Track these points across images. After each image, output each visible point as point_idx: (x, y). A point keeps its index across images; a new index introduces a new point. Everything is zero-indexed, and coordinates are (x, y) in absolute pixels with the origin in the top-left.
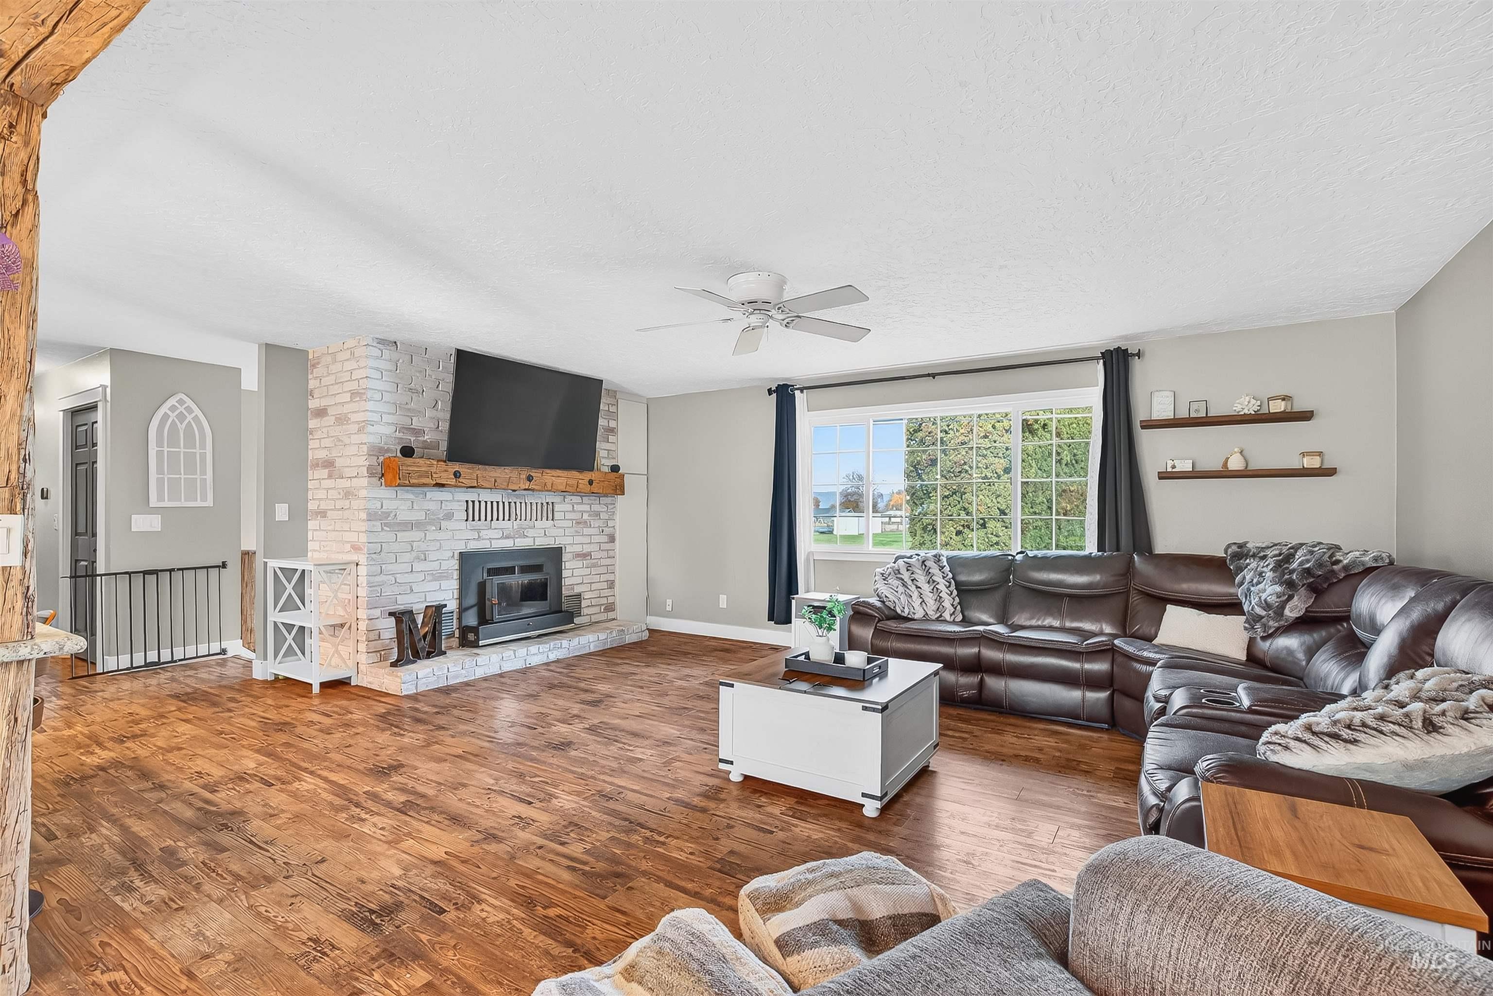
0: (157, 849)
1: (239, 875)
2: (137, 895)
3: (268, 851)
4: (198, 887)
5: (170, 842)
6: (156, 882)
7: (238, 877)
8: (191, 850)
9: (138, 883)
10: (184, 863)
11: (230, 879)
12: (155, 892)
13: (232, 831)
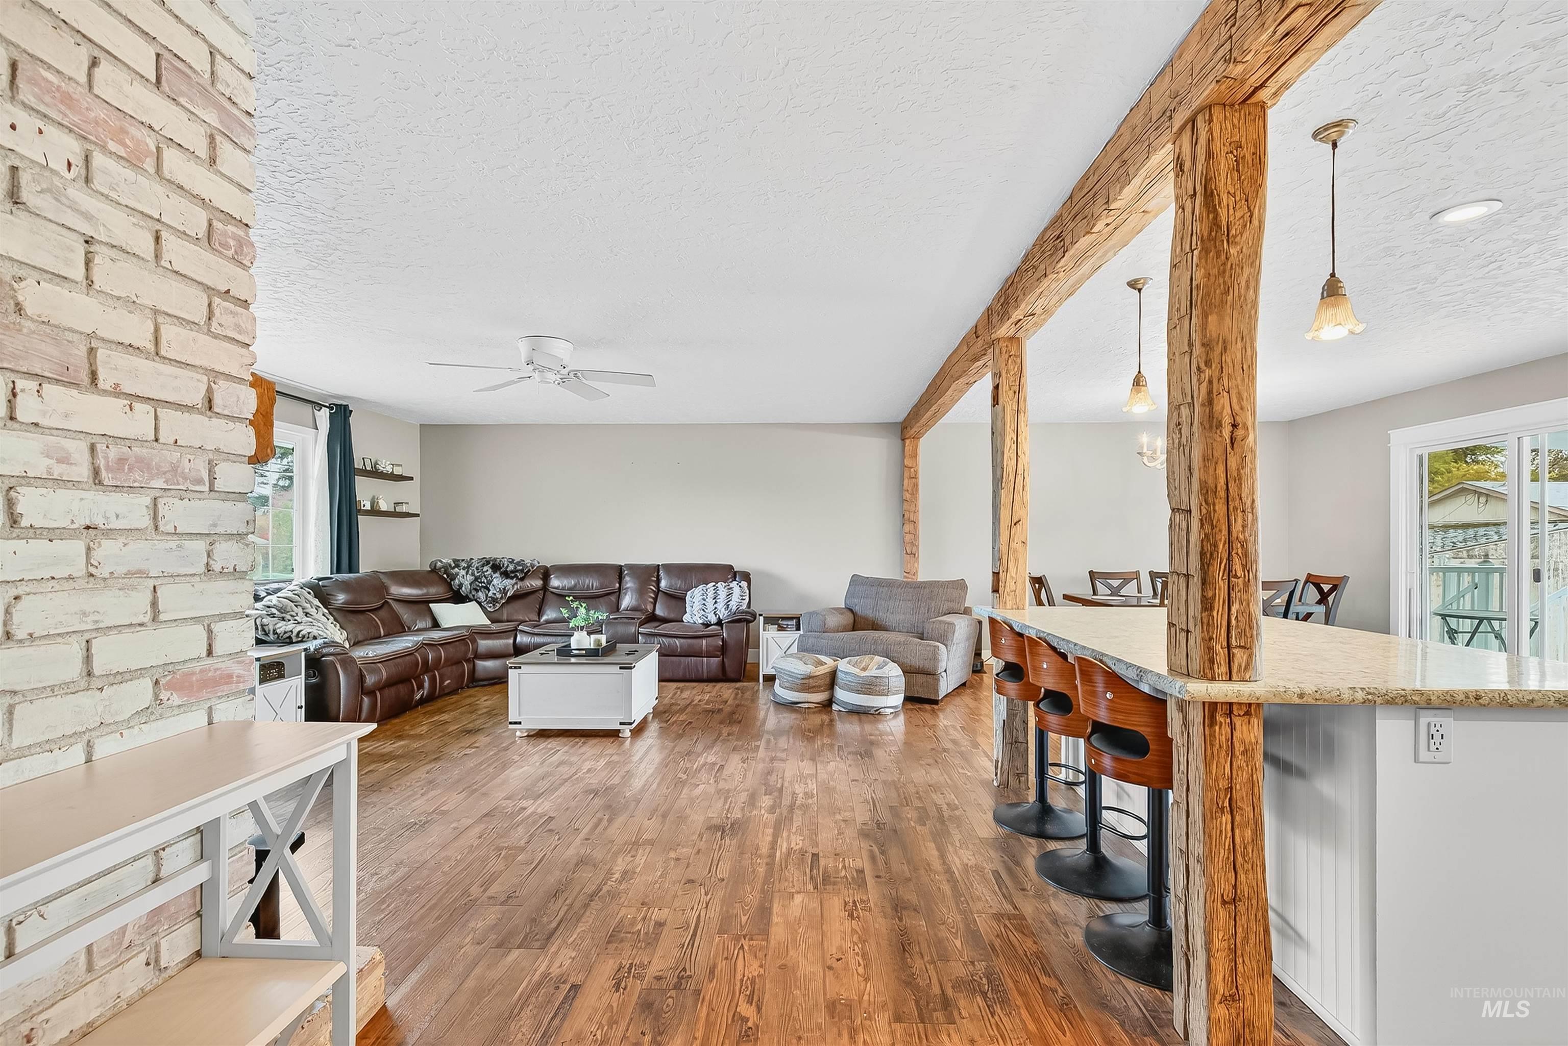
0: (928, 826)
1: (895, 789)
2: (946, 801)
3: (872, 797)
4: (918, 793)
5: (918, 828)
6: (936, 805)
8: (909, 816)
9: (945, 807)
10: (917, 808)
12: (938, 798)
13: (878, 821)
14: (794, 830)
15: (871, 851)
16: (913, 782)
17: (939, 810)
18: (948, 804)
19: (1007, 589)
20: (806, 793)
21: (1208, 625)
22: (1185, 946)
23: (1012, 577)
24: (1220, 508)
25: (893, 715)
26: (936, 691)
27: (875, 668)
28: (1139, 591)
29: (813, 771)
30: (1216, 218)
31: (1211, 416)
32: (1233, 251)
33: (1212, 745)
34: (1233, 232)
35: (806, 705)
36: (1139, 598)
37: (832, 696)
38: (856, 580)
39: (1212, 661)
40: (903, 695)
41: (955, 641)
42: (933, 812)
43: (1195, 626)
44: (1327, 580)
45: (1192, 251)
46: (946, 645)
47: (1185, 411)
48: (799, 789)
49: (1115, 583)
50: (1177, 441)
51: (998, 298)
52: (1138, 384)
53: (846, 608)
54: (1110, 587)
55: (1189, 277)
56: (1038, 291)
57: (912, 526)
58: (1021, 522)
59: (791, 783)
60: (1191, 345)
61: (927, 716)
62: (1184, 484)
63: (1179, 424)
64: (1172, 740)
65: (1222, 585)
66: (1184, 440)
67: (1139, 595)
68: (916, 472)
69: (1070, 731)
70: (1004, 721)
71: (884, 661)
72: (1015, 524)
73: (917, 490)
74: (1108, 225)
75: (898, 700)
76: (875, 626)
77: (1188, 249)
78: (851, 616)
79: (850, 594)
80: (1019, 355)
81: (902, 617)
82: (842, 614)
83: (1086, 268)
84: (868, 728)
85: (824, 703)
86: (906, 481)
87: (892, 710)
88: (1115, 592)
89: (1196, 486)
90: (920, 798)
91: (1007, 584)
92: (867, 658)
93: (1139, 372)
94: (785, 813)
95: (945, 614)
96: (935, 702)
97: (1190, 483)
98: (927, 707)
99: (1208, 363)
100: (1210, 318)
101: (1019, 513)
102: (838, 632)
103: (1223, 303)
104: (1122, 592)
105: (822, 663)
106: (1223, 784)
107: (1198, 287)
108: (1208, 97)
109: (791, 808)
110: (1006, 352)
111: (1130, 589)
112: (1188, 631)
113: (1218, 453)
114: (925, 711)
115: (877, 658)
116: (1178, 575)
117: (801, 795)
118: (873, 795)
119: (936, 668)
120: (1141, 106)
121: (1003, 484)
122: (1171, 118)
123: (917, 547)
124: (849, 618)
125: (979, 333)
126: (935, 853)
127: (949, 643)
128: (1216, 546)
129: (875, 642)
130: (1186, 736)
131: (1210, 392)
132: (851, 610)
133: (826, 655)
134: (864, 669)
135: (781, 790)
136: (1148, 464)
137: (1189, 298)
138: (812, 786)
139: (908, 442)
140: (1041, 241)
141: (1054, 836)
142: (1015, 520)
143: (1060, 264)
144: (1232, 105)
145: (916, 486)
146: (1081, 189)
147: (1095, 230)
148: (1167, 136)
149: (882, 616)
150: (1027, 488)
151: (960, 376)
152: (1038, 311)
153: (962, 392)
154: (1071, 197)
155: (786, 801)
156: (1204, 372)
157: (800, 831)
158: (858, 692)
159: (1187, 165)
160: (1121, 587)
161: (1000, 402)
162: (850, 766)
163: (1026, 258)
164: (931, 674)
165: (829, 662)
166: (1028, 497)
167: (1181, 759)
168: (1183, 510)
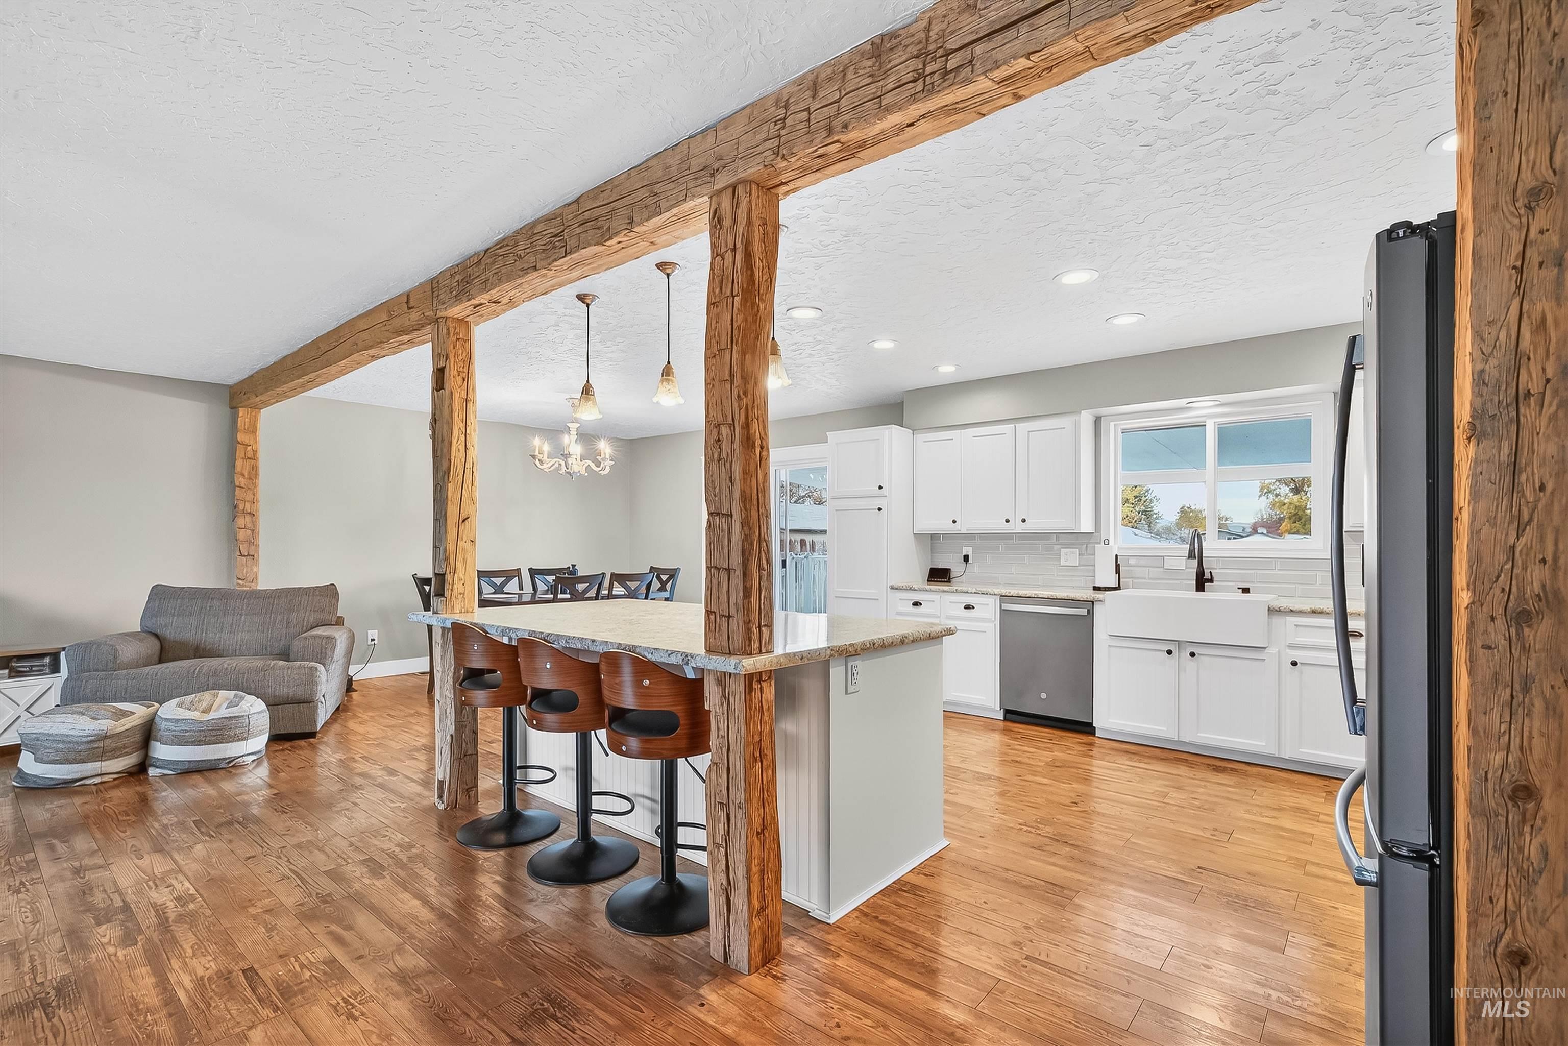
0: (388, 877)
4: (351, 844)
6: (383, 851)
7: (321, 850)
8: (358, 874)
10: (362, 862)
11: (327, 849)
12: (381, 843)
13: (317, 894)
14: (189, 952)
15: (331, 933)
16: (337, 834)
17: (391, 855)
18: (398, 845)
19: (455, 592)
20: (178, 899)
21: (747, 610)
22: (725, 883)
23: (460, 579)
24: (754, 514)
25: (255, 763)
26: (315, 722)
27: (225, 705)
28: (521, 588)
29: (170, 865)
30: (752, 274)
31: (748, 438)
32: (762, 306)
33: (750, 708)
34: (761, 291)
35: (97, 780)
36: (520, 595)
37: (146, 756)
38: (159, 594)
39: (750, 641)
40: (268, 734)
41: (335, 658)
42: (386, 861)
43: (737, 611)
44: (665, 571)
45: (733, 297)
46: (324, 665)
47: (725, 430)
48: (162, 896)
49: (498, 581)
50: (716, 456)
51: (452, 272)
52: (587, 393)
53: (143, 631)
54: (493, 585)
55: (729, 317)
56: (519, 281)
57: (248, 519)
58: (469, 520)
59: (139, 892)
60: (731, 375)
61: (306, 753)
62: (725, 492)
63: (719, 440)
64: (710, 711)
65: (756, 576)
66: (724, 455)
67: (521, 592)
68: (255, 452)
69: (574, 727)
70: (452, 736)
71: (236, 696)
72: (464, 521)
73: (257, 475)
74: (620, 242)
75: (259, 742)
76: (199, 652)
77: (729, 293)
78: (156, 643)
79: (148, 613)
80: (468, 340)
81: (246, 636)
82: (141, 640)
83: (575, 274)
84: (228, 786)
85: (132, 770)
86: (239, 463)
87: (254, 757)
88: (499, 589)
89: (737, 494)
90: (357, 848)
91: (455, 586)
92: (207, 696)
93: (588, 381)
94: (156, 937)
95: (311, 629)
96: (313, 735)
97: (731, 492)
98: (302, 743)
99: (745, 393)
100: (747, 357)
101: (467, 510)
102: (137, 667)
103: (755, 346)
104: (506, 590)
105: (124, 714)
106: (757, 739)
107: (739, 327)
108: (750, 175)
109: (163, 923)
110: (454, 335)
111: (512, 586)
112: (729, 617)
113: (752, 468)
114: (301, 748)
115: (223, 693)
116: (719, 569)
117: (171, 904)
118: (291, 867)
119: (313, 693)
120: (678, 150)
121: (451, 478)
122: (713, 175)
123: (257, 546)
124: (152, 646)
125: (412, 304)
126: (417, 902)
127: (328, 662)
128: (752, 544)
129: (215, 673)
130: (725, 705)
131: (747, 418)
132: (156, 636)
133: (132, 701)
134: (206, 711)
135: (126, 907)
136: (540, 466)
137: (729, 336)
138: (185, 886)
139: (241, 412)
140: (529, 231)
141: (527, 840)
142: (463, 516)
143: (556, 264)
144: (762, 187)
145: (255, 469)
146: (595, 198)
147: (608, 243)
148: (707, 189)
149: (211, 637)
150: (476, 483)
151: (371, 347)
152: (505, 300)
153: (360, 364)
154: (577, 201)
155: (146, 920)
156: (742, 399)
157: (199, 949)
158: (198, 743)
159: (727, 223)
160: (504, 584)
161: (446, 386)
162: (230, 841)
163: (502, 243)
164: (308, 702)
165: (139, 712)
166: (477, 494)
167: (721, 726)
168: (723, 514)
